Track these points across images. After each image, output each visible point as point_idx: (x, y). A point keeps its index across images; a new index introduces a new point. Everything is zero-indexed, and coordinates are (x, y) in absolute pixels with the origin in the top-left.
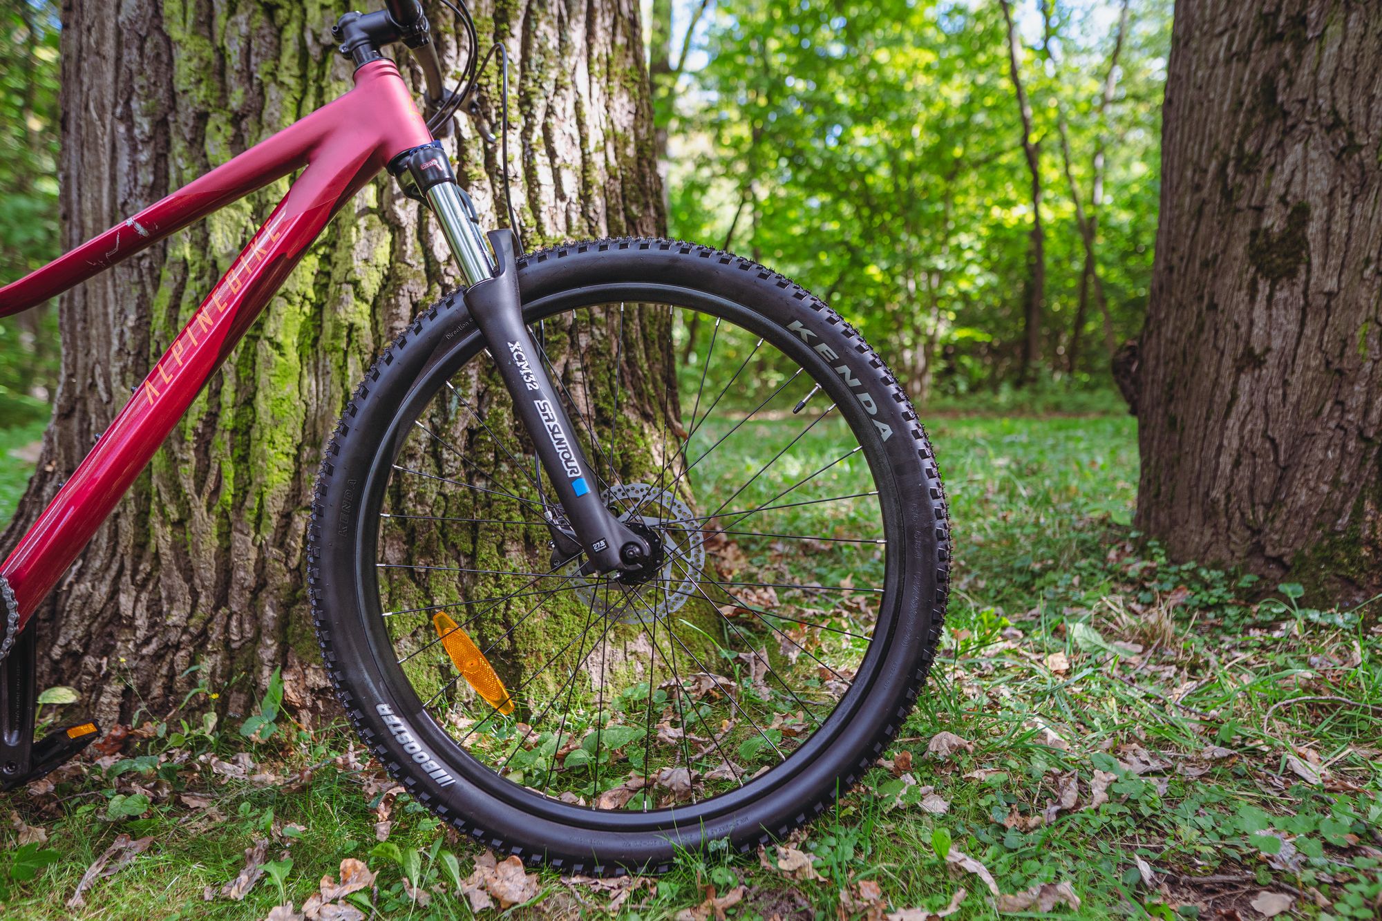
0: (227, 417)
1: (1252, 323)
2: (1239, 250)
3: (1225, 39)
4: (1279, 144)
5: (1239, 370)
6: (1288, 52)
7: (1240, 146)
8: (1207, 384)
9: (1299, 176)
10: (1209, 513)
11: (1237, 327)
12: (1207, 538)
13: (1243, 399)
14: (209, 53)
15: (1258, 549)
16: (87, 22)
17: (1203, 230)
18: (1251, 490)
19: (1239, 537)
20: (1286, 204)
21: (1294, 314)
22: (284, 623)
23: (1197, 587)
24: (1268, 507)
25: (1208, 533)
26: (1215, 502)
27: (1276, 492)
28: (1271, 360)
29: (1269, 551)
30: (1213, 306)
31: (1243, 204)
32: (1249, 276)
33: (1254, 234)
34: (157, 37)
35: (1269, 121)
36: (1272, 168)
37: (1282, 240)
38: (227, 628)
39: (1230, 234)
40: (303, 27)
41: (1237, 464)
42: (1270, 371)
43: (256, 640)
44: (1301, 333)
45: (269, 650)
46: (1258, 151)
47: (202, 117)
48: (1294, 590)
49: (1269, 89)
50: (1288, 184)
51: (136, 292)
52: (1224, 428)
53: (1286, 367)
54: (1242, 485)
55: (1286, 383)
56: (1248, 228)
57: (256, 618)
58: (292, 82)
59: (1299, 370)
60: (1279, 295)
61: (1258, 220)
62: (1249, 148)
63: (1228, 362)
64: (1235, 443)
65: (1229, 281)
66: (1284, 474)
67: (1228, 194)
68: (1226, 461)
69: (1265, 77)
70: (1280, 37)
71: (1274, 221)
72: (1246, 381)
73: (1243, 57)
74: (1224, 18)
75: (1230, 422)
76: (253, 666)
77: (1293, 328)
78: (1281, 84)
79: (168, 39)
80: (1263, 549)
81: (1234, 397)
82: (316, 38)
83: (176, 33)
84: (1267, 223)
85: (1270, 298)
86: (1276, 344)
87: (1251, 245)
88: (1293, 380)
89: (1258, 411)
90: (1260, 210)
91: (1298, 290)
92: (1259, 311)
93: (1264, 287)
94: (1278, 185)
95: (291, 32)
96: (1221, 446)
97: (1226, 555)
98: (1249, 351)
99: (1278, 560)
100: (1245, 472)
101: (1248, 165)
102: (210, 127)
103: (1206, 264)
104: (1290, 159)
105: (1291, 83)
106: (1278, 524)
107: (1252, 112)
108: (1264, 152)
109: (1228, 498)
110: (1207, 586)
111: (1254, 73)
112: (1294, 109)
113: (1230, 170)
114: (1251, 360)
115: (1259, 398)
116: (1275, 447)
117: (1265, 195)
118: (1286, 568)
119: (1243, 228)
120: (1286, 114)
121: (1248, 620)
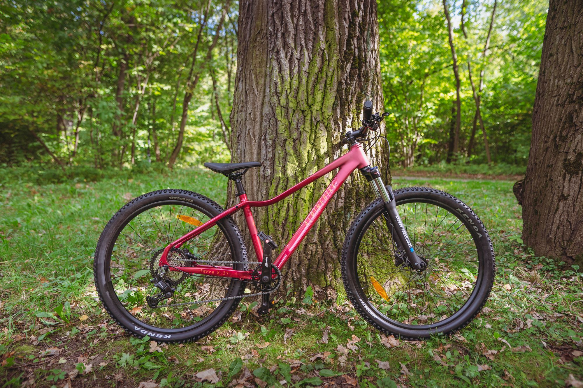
0: (291, 219)
1: (564, 187)
2: (560, 164)
3: (556, 99)
4: (574, 134)
5: (560, 200)
6: (577, 107)
7: (561, 132)
8: (549, 203)
9: (579, 144)
10: (549, 242)
11: (559, 187)
13: (561, 209)
14: (287, 123)
15: (565, 254)
16: (249, 111)
17: (548, 155)
18: (563, 236)
19: (559, 250)
20: (575, 152)
21: (577, 185)
22: (308, 273)
23: (545, 264)
24: (568, 242)
25: (548, 248)
26: (551, 239)
27: (571, 237)
28: (570, 198)
29: (568, 255)
30: (551, 180)
31: (562, 150)
32: (563, 173)
33: (565, 160)
34: (273, 119)
35: (571, 127)
36: (571, 141)
37: (574, 163)
38: (292, 275)
39: (557, 159)
40: (311, 116)
41: (558, 228)
42: (569, 201)
43: (301, 278)
44: (579, 191)
45: (304, 281)
46: (567, 135)
47: (285, 140)
48: (576, 267)
49: (570, 117)
50: (576, 146)
51: (265, 185)
52: (554, 217)
53: (575, 200)
54: (560, 234)
55: (574, 205)
56: (563, 158)
57: (300, 272)
58: (309, 131)
59: (578, 202)
60: (573, 179)
61: (567, 156)
62: (564, 134)
63: (556, 197)
64: (558, 222)
65: (556, 173)
66: (573, 232)
67: (556, 147)
68: (555, 227)
69: (569, 113)
70: (574, 102)
71: (571, 157)
72: (561, 204)
73: (563, 105)
74: (556, 92)
75: (556, 216)
76: (301, 285)
77: (577, 189)
78: (575, 116)
79: (276, 119)
80: (566, 254)
81: (558, 208)
82: (315, 119)
83: (279, 118)
84: (569, 157)
85: (570, 180)
86: (572, 194)
87: (564, 163)
88: (577, 205)
89: (565, 213)
90: (567, 153)
91: (579, 178)
92: (566, 184)
93: (568, 177)
94: (573, 146)
95: (309, 117)
96: (553, 222)
97: (554, 255)
98: (563, 195)
99: (571, 258)
100: (561, 231)
101: (564, 139)
102: (287, 142)
103: (548, 166)
104: (577, 139)
105: (577, 116)
106: (571, 247)
107: (565, 123)
108: (569, 136)
109: (555, 238)
110: (548, 264)
111: (566, 111)
112: (579, 124)
113: (557, 139)
114: (563, 198)
115: (566, 209)
116: (571, 224)
117: (569, 148)
118: (574, 260)
119: (562, 158)
120: (576, 126)
121: (562, 275)
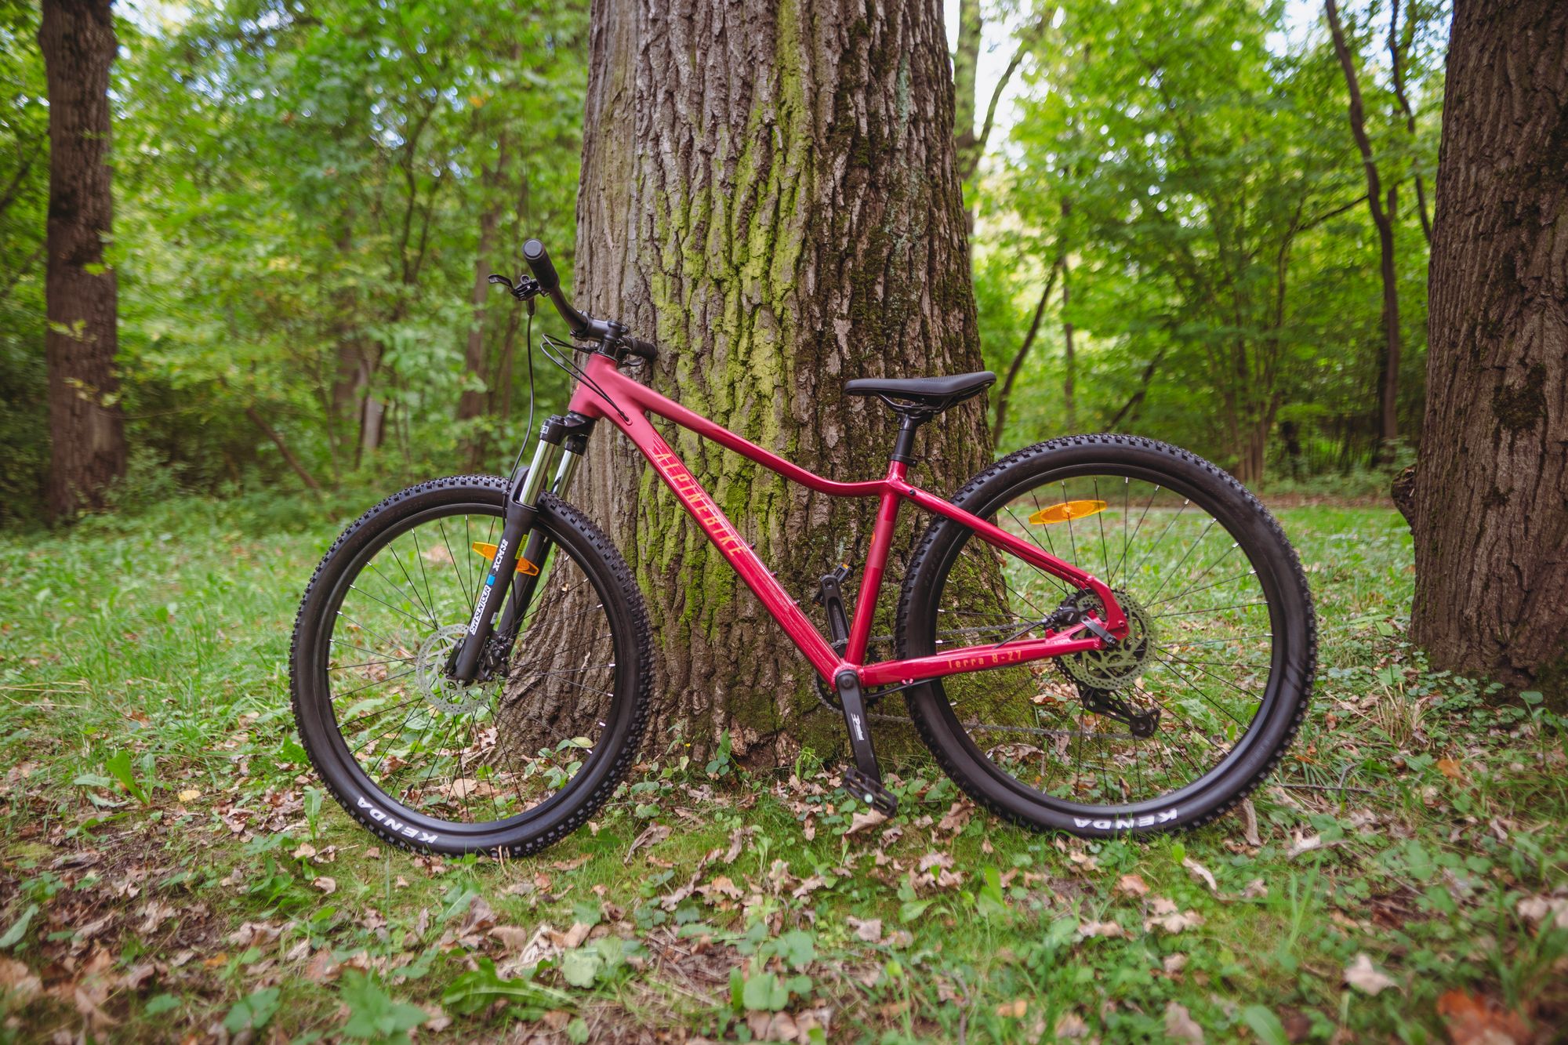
0: (689, 558)
1: (1496, 466)
2: (1485, 403)
3: (1473, 219)
4: (1519, 314)
5: (1486, 506)
6: (1524, 237)
7: (1486, 313)
8: (1460, 516)
9: (1536, 342)
10: (1465, 630)
11: (1484, 469)
12: (1463, 651)
13: (1490, 531)
14: (680, 315)
15: (1505, 662)
16: (595, 293)
17: (1457, 384)
18: (1499, 610)
19: (1490, 651)
20: (1525, 366)
21: (1533, 460)
22: (728, 699)
23: (1451, 690)
24: (1514, 624)
25: (1464, 645)
26: (1469, 619)
27: (1521, 612)
28: (1514, 498)
29: (1515, 663)
30: (1464, 450)
31: (1488, 364)
32: (1493, 426)
33: (1498, 389)
34: (646, 305)
35: (1509, 294)
36: (1513, 334)
37: (1522, 396)
38: (690, 701)
39: (1478, 389)
40: (740, 293)
41: (1486, 587)
42: (1513, 508)
43: (710, 710)
44: (1539, 477)
45: (719, 717)
46: (1500, 319)
47: (675, 357)
48: (1532, 696)
49: (1510, 270)
50: (1527, 348)
51: (629, 473)
52: (1474, 555)
53: (1527, 504)
54: (1491, 604)
55: (1527, 519)
56: (1493, 385)
57: (710, 694)
58: (732, 330)
59: (1539, 506)
60: (1519, 443)
61: (1502, 378)
62: (1493, 315)
63: (1477, 499)
64: (1484, 569)
65: (1476, 429)
66: (1527, 597)
67: (1476, 354)
68: (1477, 585)
69: (1506, 256)
70: (1518, 222)
71: (1515, 380)
72: (1492, 517)
73: (1488, 236)
74: (1473, 201)
75: (1480, 551)
76: (710, 726)
77: (1532, 472)
78: (1519, 264)
79: (653, 306)
80: (1509, 661)
81: (1482, 530)
82: (749, 299)
83: (659, 303)
84: (1509, 381)
85: (1511, 446)
86: (1518, 485)
87: (1495, 399)
88: (1534, 516)
89: (1502, 542)
90: (1502, 369)
91: (1536, 440)
92: (1503, 457)
93: (1506, 437)
94: (1518, 349)
95: (732, 297)
96: (1472, 571)
97: (1478, 665)
98: (1495, 491)
99: (1524, 671)
100: (1493, 594)
101: (1493, 331)
102: (680, 363)
103: (1460, 412)
104: (1528, 327)
105: (1527, 263)
106: (1522, 640)
107: (1494, 284)
108: (1505, 320)
109: (1479, 615)
110: (1459, 690)
111: (1497, 251)
112: (1530, 285)
113: (1478, 333)
114: (1496, 498)
115: (1504, 531)
116: (1520, 574)
117: (1506, 356)
118: (1533, 678)
119: (1489, 385)
120: (1524, 289)
121: (1492, 722)
